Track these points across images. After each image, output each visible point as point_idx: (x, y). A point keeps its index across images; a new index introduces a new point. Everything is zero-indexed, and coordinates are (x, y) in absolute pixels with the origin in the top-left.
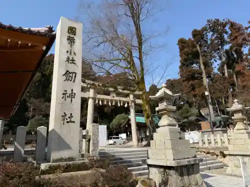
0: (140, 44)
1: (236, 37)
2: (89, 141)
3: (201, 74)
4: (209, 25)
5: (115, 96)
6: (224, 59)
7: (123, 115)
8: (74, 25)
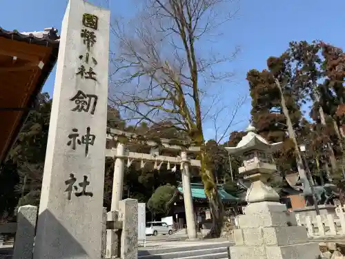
0: (194, 73)
1: (334, 66)
2: (119, 233)
3: (285, 121)
4: (293, 49)
5: (157, 153)
6: (318, 99)
7: (168, 186)
8: (94, 11)
